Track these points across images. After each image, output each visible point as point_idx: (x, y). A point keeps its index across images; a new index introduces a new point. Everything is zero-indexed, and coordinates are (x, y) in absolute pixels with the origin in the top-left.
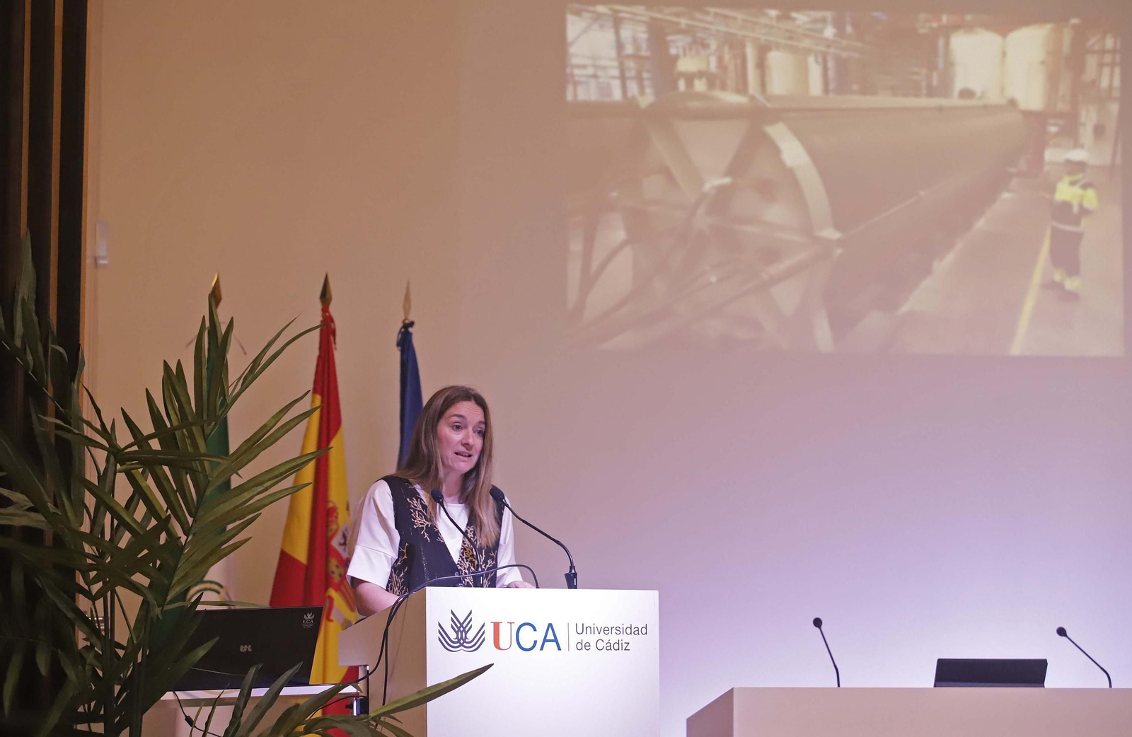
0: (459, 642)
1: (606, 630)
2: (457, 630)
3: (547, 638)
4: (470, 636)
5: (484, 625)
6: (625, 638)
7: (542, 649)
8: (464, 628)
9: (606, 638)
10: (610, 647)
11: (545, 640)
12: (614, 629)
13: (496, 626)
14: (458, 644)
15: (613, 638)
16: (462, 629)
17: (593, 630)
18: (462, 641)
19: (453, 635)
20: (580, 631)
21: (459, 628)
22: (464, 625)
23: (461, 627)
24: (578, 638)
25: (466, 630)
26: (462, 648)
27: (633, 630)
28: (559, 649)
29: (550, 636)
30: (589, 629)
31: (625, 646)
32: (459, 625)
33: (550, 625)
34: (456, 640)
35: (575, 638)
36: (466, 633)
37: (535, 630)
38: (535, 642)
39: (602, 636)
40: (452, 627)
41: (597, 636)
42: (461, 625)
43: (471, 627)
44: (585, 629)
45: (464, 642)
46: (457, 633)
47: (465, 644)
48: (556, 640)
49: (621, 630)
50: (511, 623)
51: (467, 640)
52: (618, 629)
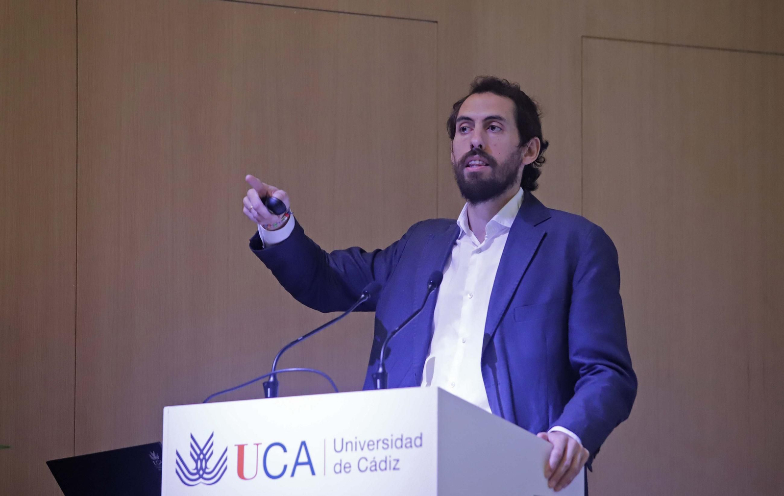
0: (198, 473)
1: (370, 445)
2: (196, 457)
3: (300, 460)
4: (211, 464)
5: (226, 450)
6: (393, 453)
7: (293, 475)
8: (205, 455)
9: (369, 455)
10: (375, 467)
11: (297, 464)
12: (381, 443)
13: (241, 449)
14: (197, 476)
15: (379, 454)
16: (202, 457)
17: (355, 446)
18: (201, 472)
19: (191, 465)
20: (339, 448)
21: (198, 456)
22: (205, 452)
23: (201, 455)
24: (337, 458)
25: (207, 457)
26: (201, 480)
27: (404, 442)
28: (313, 473)
29: (303, 458)
30: (349, 445)
31: (393, 464)
32: (198, 452)
33: (303, 443)
34: (195, 471)
35: (334, 458)
36: (207, 461)
37: (285, 450)
38: (285, 467)
39: (366, 453)
40: (191, 455)
41: (359, 454)
42: (202, 451)
43: (212, 453)
44: (345, 445)
45: (204, 472)
46: (196, 462)
47: (205, 476)
48: (309, 463)
49: (390, 443)
50: (257, 445)
51: (207, 471)
52: (385, 442)
